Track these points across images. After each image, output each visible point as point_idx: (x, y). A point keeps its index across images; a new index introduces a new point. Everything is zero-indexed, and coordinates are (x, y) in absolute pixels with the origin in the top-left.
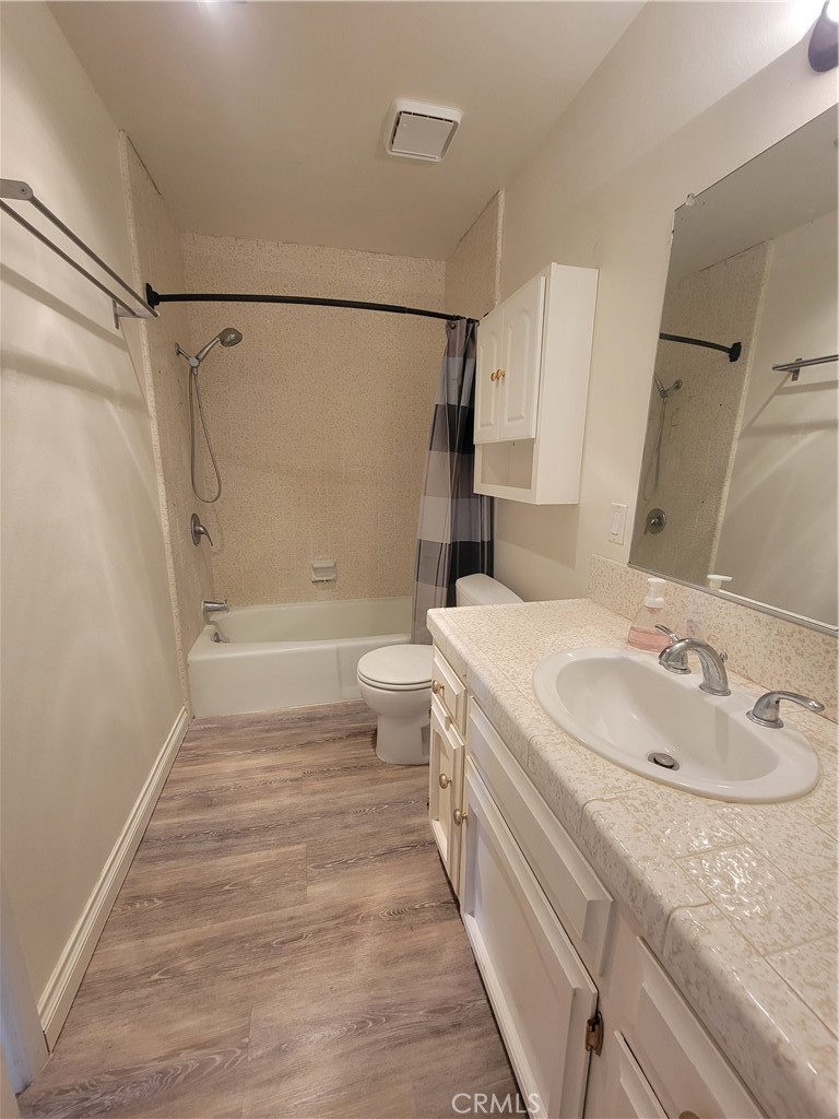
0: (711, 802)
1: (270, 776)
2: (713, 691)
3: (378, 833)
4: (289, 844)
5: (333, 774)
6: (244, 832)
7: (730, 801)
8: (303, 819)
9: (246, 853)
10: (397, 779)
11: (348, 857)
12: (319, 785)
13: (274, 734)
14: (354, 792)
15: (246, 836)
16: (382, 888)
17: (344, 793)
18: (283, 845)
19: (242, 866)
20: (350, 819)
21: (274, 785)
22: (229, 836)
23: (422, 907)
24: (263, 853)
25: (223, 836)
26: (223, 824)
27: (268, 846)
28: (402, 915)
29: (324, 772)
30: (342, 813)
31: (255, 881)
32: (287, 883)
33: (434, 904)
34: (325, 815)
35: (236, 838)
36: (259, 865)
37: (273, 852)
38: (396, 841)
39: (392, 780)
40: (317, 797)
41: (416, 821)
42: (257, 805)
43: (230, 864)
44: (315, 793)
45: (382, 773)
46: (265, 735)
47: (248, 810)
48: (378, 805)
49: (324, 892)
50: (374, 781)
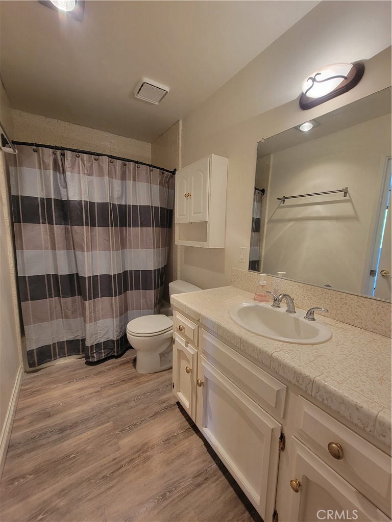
1: (83, 393)
2: (291, 312)
3: (148, 407)
4: (103, 424)
5: (117, 385)
6: (75, 425)
8: (107, 409)
9: (79, 435)
10: (151, 380)
11: (136, 422)
12: (111, 392)
13: (78, 372)
14: (129, 391)
15: (77, 426)
16: (157, 430)
17: (125, 393)
18: (99, 425)
19: (79, 442)
20: (132, 404)
21: (86, 397)
22: (64, 430)
23: (178, 434)
24: (89, 432)
25: (62, 431)
26: (61, 424)
27: (91, 428)
28: (168, 441)
29: (112, 385)
30: (127, 402)
31: (88, 448)
32: (107, 443)
33: (183, 431)
34: (118, 405)
35: (71, 429)
36: (89, 439)
37: (94, 430)
38: (157, 408)
39: (148, 381)
40: (112, 398)
41: (164, 397)
42: (79, 409)
43: (69, 444)
44: (109, 396)
45: (142, 379)
46: (73, 373)
47: (74, 413)
48: (144, 394)
49: (128, 442)
50: (139, 384)
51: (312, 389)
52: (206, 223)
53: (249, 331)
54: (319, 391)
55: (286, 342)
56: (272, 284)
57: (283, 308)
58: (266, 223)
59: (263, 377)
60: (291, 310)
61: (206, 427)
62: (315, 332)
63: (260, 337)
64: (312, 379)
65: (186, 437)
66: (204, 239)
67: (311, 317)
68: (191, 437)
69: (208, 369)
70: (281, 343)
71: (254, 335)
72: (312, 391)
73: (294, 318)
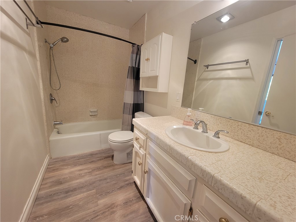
0: (213, 153)
1: (81, 172)
2: (205, 132)
3: (117, 183)
4: (90, 190)
5: (101, 169)
6: (75, 190)
7: (216, 153)
8: (94, 183)
9: (76, 196)
10: (121, 168)
11: (110, 191)
12: (97, 173)
13: (80, 160)
14: (108, 173)
15: (75, 191)
16: (120, 197)
17: (105, 174)
18: (88, 191)
19: (75, 199)
20: (108, 180)
21: (83, 175)
22: (68, 192)
23: (133, 200)
24: (82, 195)
25: (67, 192)
26: (67, 188)
27: (83, 192)
28: (127, 203)
29: (98, 169)
30: (106, 179)
31: (80, 203)
32: (91, 201)
33: (136, 198)
34: (100, 180)
35: (72, 192)
36: (81, 198)
37: (85, 194)
38: (122, 184)
39: (119, 168)
40: (97, 176)
41: (127, 178)
42: (78, 181)
43: (71, 200)
44: (96, 175)
45: (116, 167)
46: (77, 161)
47: (75, 183)
48: (116, 176)
49: (103, 202)
50: (114, 169)
51: (212, 181)
52: (157, 76)
53: (176, 142)
54: (216, 183)
55: (199, 150)
56: (195, 115)
57: (200, 130)
58: (196, 80)
59: (182, 171)
60: (205, 131)
61: (148, 197)
62: (219, 145)
63: (182, 146)
64: (212, 175)
65: (137, 202)
66: (156, 87)
67: (217, 136)
68: (140, 202)
69: (151, 164)
70: (195, 150)
71: (178, 144)
72: (211, 183)
73: (206, 136)
